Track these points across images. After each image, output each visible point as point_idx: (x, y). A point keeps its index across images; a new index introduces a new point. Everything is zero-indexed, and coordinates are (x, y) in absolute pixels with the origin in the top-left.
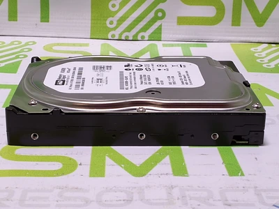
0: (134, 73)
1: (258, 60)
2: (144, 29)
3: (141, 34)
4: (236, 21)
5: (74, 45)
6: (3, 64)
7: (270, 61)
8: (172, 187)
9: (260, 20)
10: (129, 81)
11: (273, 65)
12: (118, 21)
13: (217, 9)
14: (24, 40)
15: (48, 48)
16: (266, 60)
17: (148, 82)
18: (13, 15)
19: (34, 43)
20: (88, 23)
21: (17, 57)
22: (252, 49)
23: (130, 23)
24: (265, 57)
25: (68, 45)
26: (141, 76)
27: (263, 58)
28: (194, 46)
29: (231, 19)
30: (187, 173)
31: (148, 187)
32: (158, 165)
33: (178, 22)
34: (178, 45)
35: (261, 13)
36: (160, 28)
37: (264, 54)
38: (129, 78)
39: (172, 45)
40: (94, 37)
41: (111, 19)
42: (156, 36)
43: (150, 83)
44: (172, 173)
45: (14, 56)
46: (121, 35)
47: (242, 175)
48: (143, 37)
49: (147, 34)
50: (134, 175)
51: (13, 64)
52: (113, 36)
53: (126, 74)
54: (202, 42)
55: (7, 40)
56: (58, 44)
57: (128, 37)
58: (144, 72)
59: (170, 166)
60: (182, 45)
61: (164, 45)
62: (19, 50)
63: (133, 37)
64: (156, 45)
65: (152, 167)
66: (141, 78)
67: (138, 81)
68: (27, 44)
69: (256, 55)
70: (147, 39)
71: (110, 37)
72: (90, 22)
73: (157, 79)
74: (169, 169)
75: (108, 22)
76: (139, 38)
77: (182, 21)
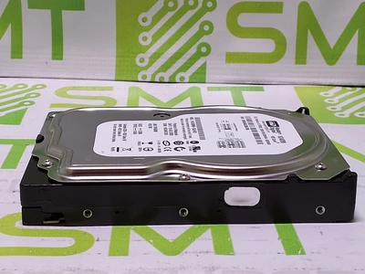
0: (185, 138)
1: (329, 108)
2: (184, 68)
3: (180, 75)
4: (301, 57)
5: (94, 88)
6: (3, 114)
7: (344, 108)
8: (213, 269)
9: (332, 56)
10: (191, 128)
11: (347, 113)
12: (151, 58)
13: (276, 43)
14: (30, 83)
15: (61, 93)
16: (339, 107)
17: (167, 127)
18: (17, 51)
19: (44, 86)
20: (113, 60)
21: (22, 104)
22: (322, 94)
23: (165, 60)
24: (338, 103)
25: (87, 88)
26: (176, 134)
27: (335, 105)
28: (247, 89)
29: (294, 56)
30: (233, 251)
31: (182, 268)
32: (196, 242)
33: (227, 59)
34: (227, 89)
35: (332, 47)
36: (203, 67)
37: (336, 100)
38: (192, 131)
39: (220, 89)
40: (120, 78)
41: (141, 55)
42: (199, 77)
43: (165, 125)
44: (213, 250)
45: (17, 103)
46: (154, 76)
47: (303, 253)
48: (182, 78)
49: (187, 75)
50: (165, 254)
51: (16, 112)
52: (144, 76)
53: (196, 137)
54: (258, 85)
55: (9, 83)
56: (74, 88)
57: (163, 78)
58: (172, 139)
59: (211, 242)
60: (231, 89)
61: (209, 89)
62: (24, 95)
63: (170, 78)
64: (199, 89)
65: (189, 243)
66: (176, 131)
67: (179, 128)
68: (34, 88)
69: (326, 101)
70: (187, 80)
71: (140, 79)
72: (115, 59)
73: (156, 130)
74: (210, 246)
75: (137, 60)
76: (178, 80)
77: (232, 57)
